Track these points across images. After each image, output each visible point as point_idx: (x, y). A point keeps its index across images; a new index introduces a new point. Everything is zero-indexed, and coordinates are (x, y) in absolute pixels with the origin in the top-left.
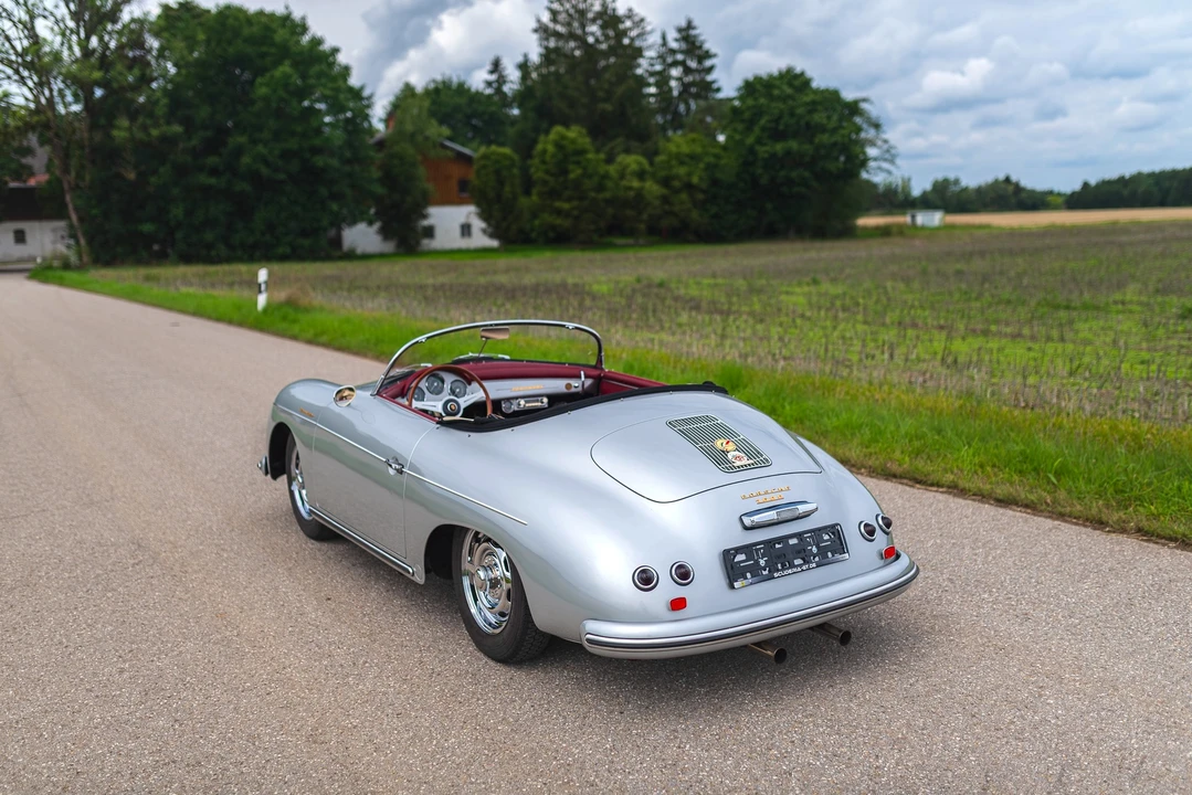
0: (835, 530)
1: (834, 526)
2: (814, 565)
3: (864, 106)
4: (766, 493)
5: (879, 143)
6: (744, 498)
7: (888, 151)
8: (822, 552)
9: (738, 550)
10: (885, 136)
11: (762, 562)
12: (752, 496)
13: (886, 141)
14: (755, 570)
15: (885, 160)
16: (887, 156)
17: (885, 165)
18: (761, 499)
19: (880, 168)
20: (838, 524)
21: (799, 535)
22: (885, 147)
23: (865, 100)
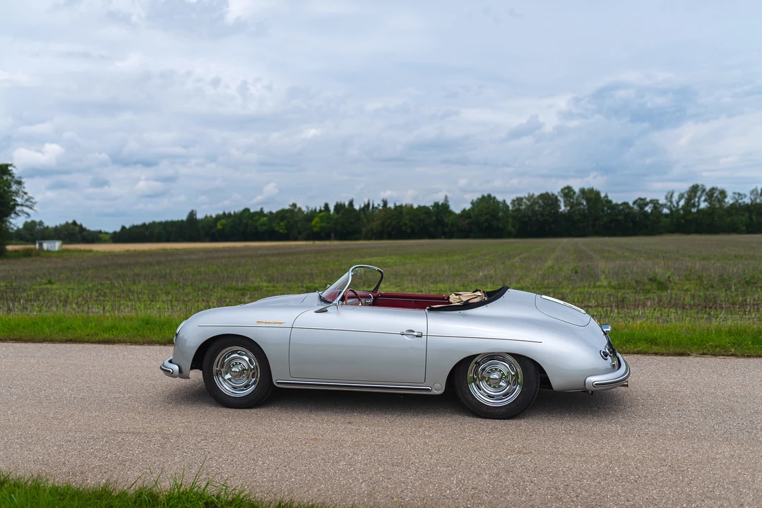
3: (10, 168)
5: (21, 193)
7: (27, 200)
10: (25, 190)
13: (26, 193)
15: (27, 206)
16: (28, 203)
17: (26, 209)
19: (23, 211)
22: (26, 197)
23: (11, 165)
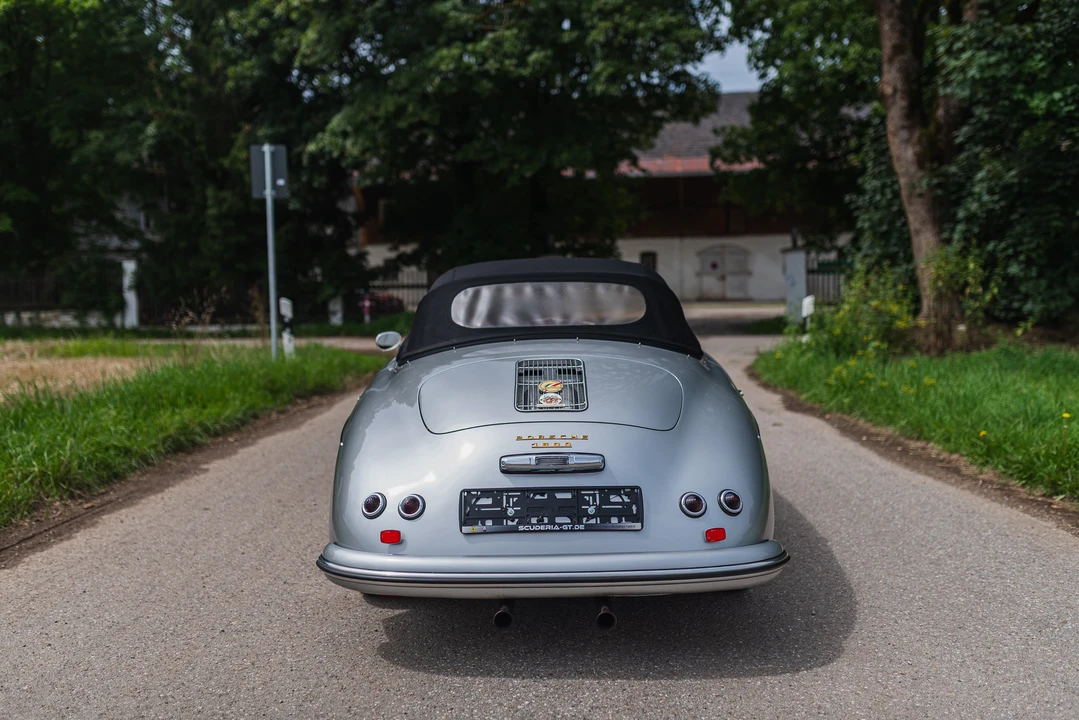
0: (635, 493)
1: (633, 488)
2: (582, 527)
4: (552, 438)
6: (519, 438)
8: (604, 515)
9: (486, 493)
11: (511, 512)
12: (530, 438)
14: (499, 517)
18: (540, 443)
20: (638, 488)
21: (576, 491)
